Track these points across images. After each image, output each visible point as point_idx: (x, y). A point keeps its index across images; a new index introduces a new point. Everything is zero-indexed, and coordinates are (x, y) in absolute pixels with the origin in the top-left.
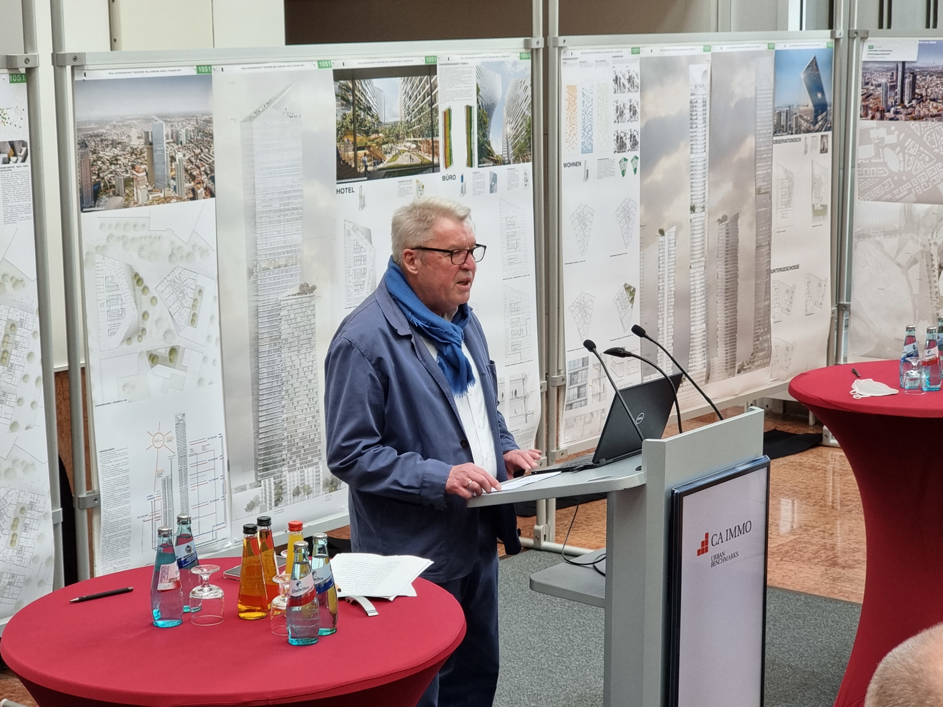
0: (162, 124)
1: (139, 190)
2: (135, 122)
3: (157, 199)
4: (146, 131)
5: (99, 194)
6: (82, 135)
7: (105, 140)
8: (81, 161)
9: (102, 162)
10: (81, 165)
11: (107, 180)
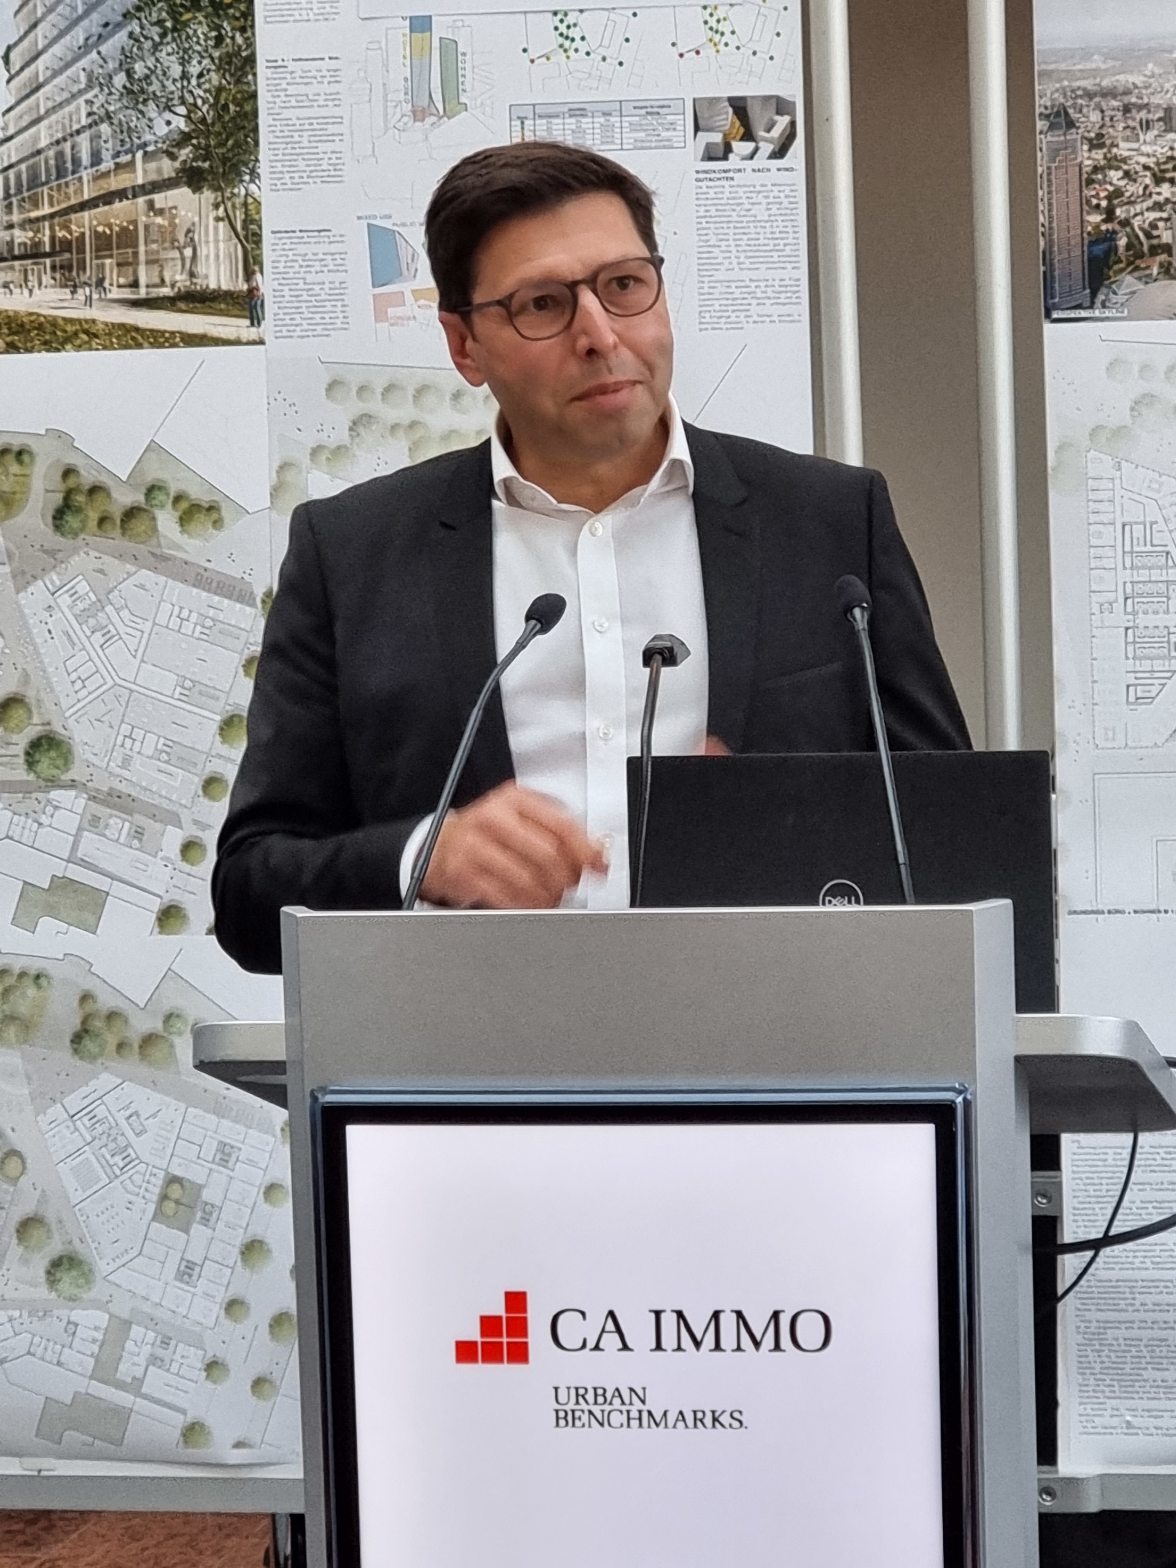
5: (1110, 268)
6: (1057, 90)
7: (1140, 108)
8: (1049, 168)
9: (1127, 174)
10: (1049, 180)
11: (1141, 229)
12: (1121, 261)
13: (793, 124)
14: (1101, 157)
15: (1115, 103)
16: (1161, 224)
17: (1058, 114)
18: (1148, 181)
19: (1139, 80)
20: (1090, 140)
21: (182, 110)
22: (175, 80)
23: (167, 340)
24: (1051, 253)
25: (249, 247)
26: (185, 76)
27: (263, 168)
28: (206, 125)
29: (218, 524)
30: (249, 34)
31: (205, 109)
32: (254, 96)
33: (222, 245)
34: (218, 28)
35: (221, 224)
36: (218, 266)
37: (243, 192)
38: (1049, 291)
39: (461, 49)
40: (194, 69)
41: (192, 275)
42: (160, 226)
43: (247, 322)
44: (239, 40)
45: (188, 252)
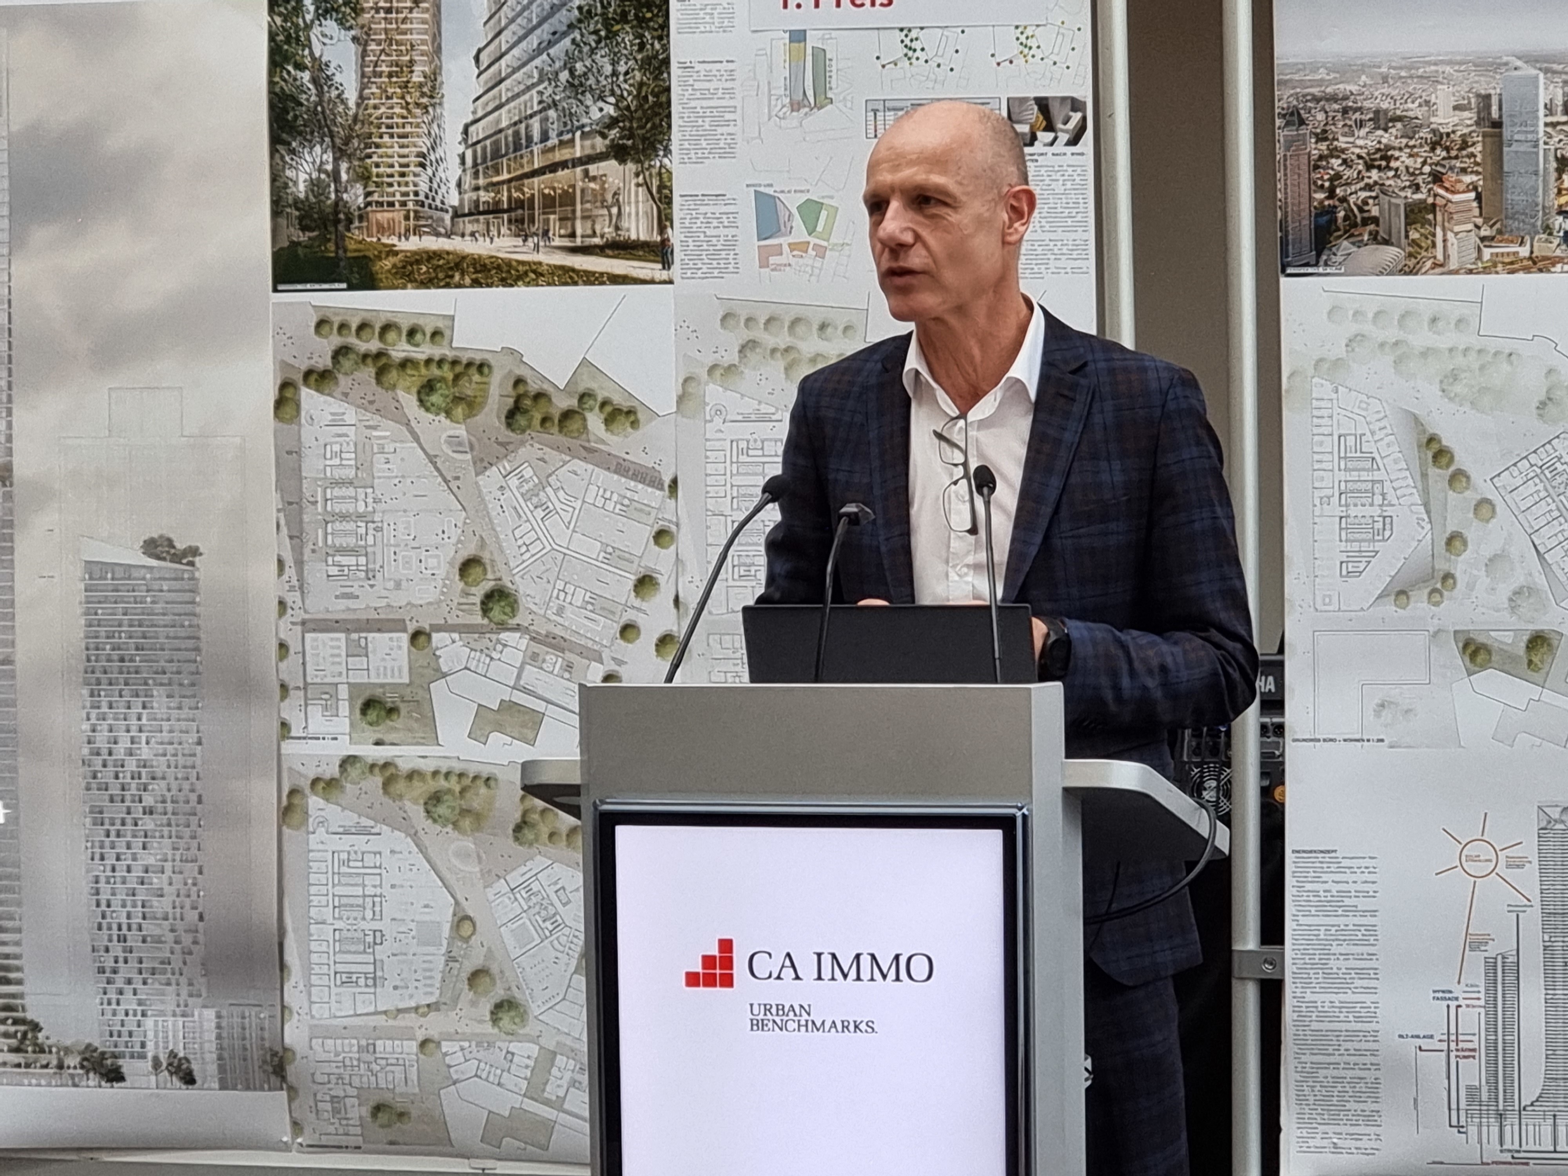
0: (1537, 77)
1: (1450, 235)
2: (1448, 69)
3: (1507, 260)
4: (1483, 92)
5: (1331, 235)
6: (1292, 95)
7: (1356, 110)
8: (1285, 156)
9: (1345, 162)
10: (1285, 165)
11: (1355, 204)
12: (1338, 229)
13: (1084, 119)
14: (1324, 148)
15: (1336, 106)
16: (1371, 201)
17: (1292, 114)
18: (1361, 167)
19: (1354, 88)
20: (1316, 135)
21: (612, 100)
22: (606, 77)
23: (597, 279)
24: (1286, 222)
25: (662, 207)
26: (615, 74)
27: (674, 147)
28: (631, 112)
29: (635, 424)
30: (665, 41)
31: (629, 99)
32: (668, 90)
33: (641, 205)
34: (641, 36)
35: (640, 189)
36: (638, 221)
37: (658, 164)
38: (1284, 253)
39: (828, 56)
40: (622, 68)
41: (617, 228)
42: (593, 190)
43: (660, 266)
44: (657, 46)
45: (614, 210)
